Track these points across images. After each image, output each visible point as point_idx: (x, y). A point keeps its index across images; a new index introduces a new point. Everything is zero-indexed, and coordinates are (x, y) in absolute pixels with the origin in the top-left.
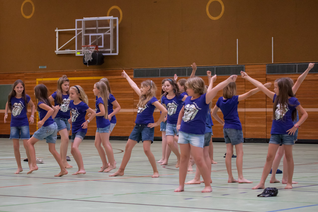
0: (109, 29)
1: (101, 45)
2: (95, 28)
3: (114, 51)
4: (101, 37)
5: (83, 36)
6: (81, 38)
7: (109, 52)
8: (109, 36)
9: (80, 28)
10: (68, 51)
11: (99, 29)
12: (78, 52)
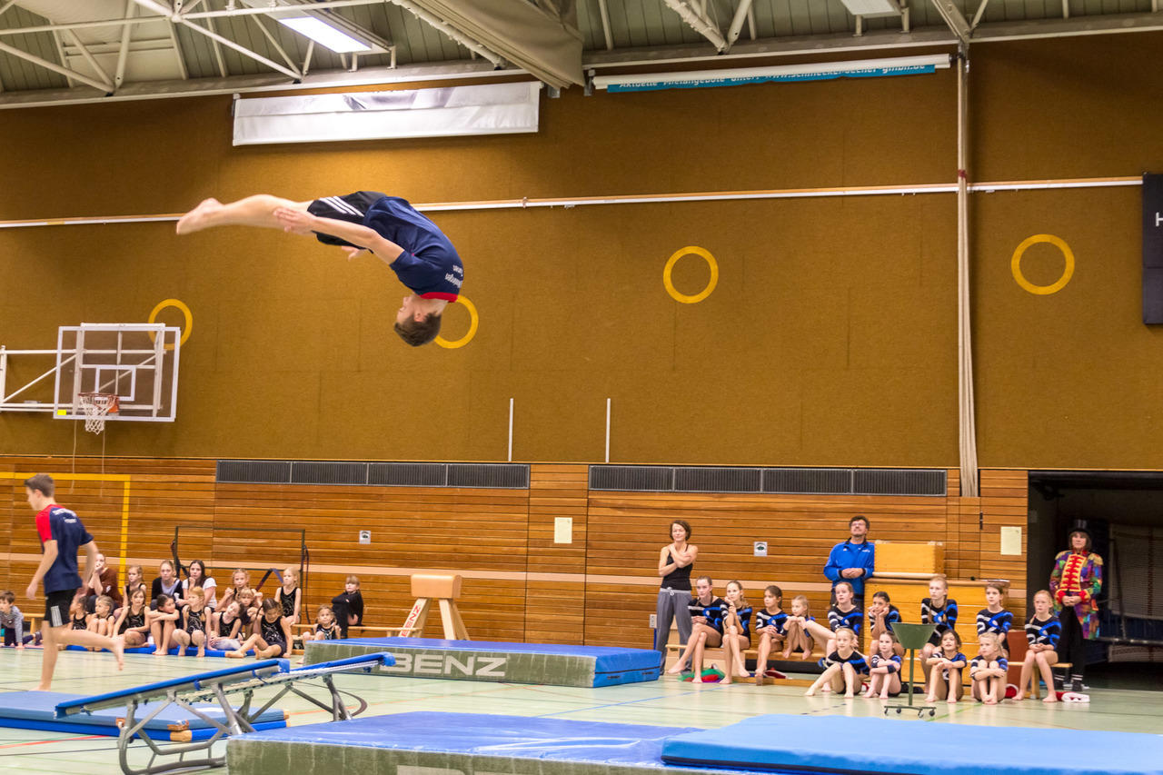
0: (154, 354)
1: (129, 396)
2: (113, 352)
3: (165, 411)
4: (126, 373)
5: (77, 369)
6: (72, 375)
7: (149, 413)
8: (152, 372)
9: (72, 348)
10: (32, 406)
11: (123, 355)
12: (60, 408)
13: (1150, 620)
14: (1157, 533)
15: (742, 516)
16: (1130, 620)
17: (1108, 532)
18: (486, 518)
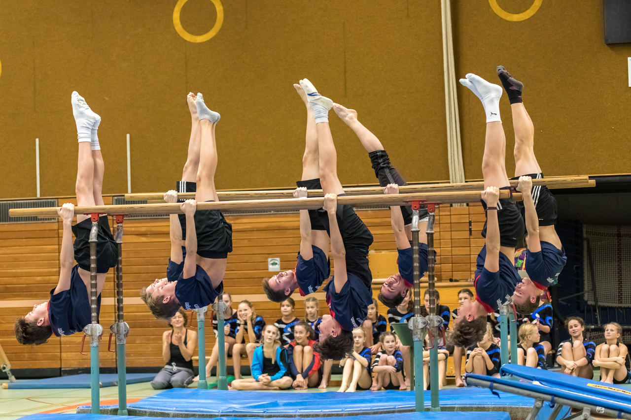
13: (621, 308)
14: (624, 230)
15: (256, 236)
16: (603, 309)
17: (582, 231)
18: (19, 251)
